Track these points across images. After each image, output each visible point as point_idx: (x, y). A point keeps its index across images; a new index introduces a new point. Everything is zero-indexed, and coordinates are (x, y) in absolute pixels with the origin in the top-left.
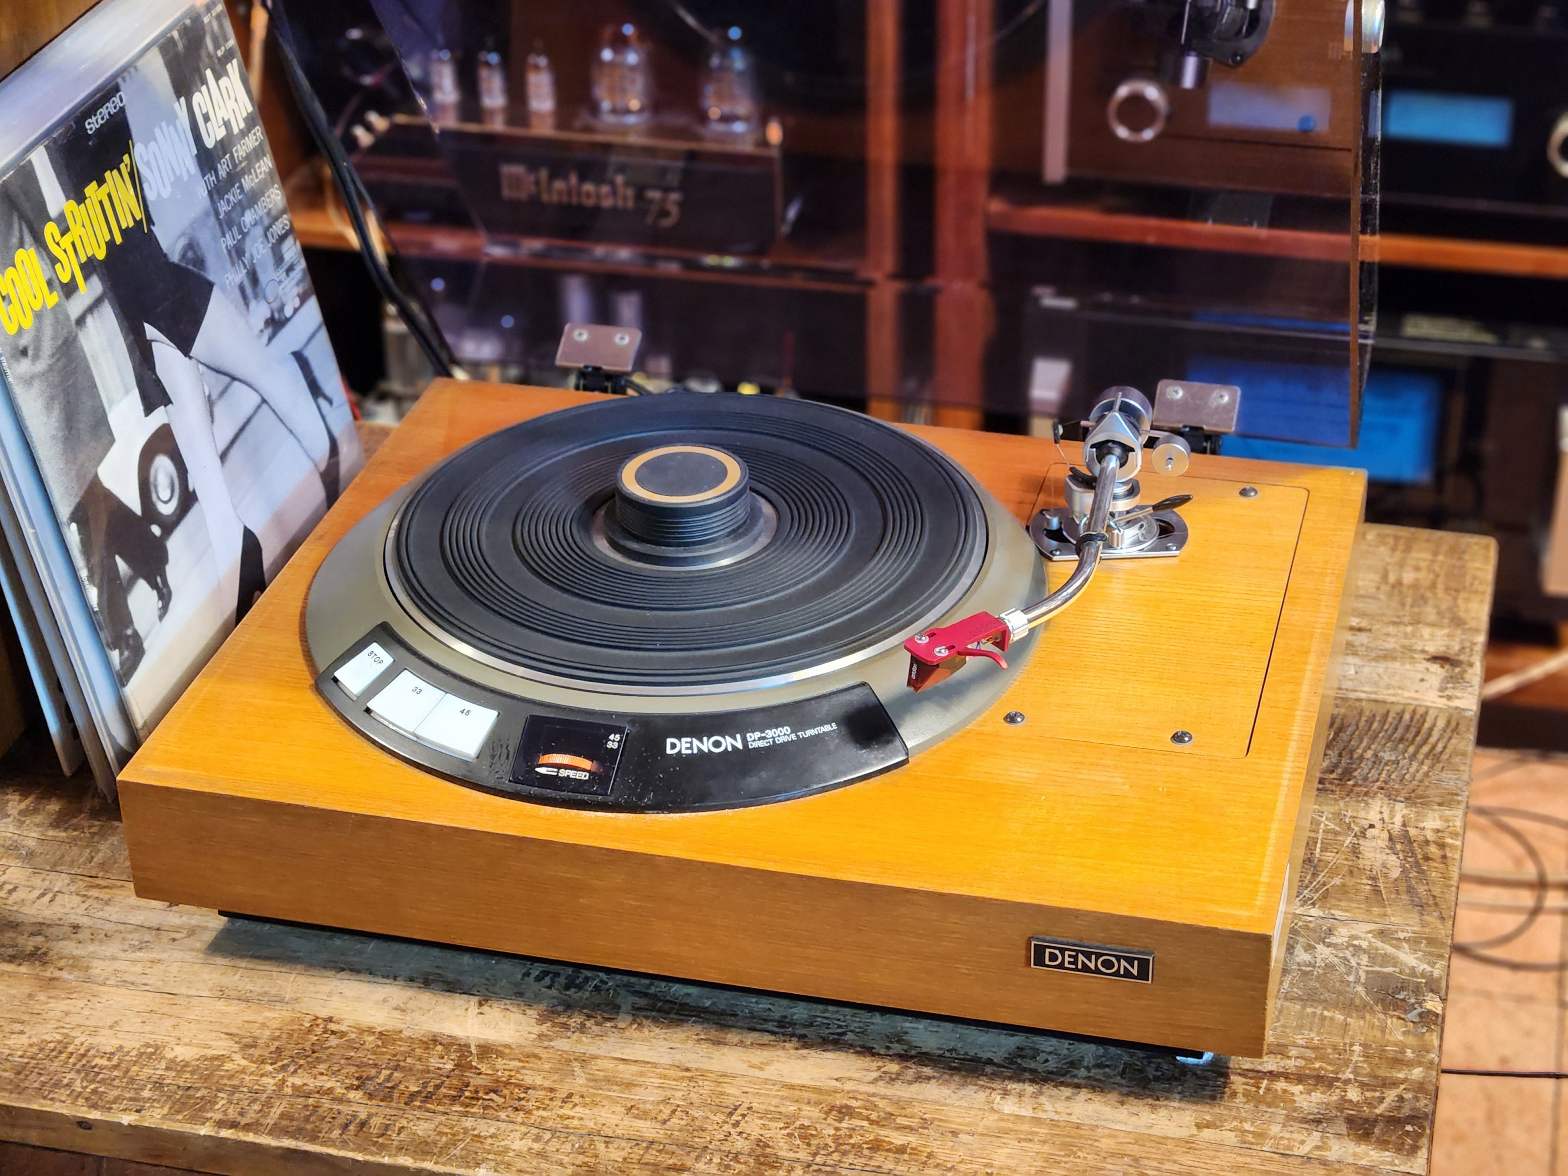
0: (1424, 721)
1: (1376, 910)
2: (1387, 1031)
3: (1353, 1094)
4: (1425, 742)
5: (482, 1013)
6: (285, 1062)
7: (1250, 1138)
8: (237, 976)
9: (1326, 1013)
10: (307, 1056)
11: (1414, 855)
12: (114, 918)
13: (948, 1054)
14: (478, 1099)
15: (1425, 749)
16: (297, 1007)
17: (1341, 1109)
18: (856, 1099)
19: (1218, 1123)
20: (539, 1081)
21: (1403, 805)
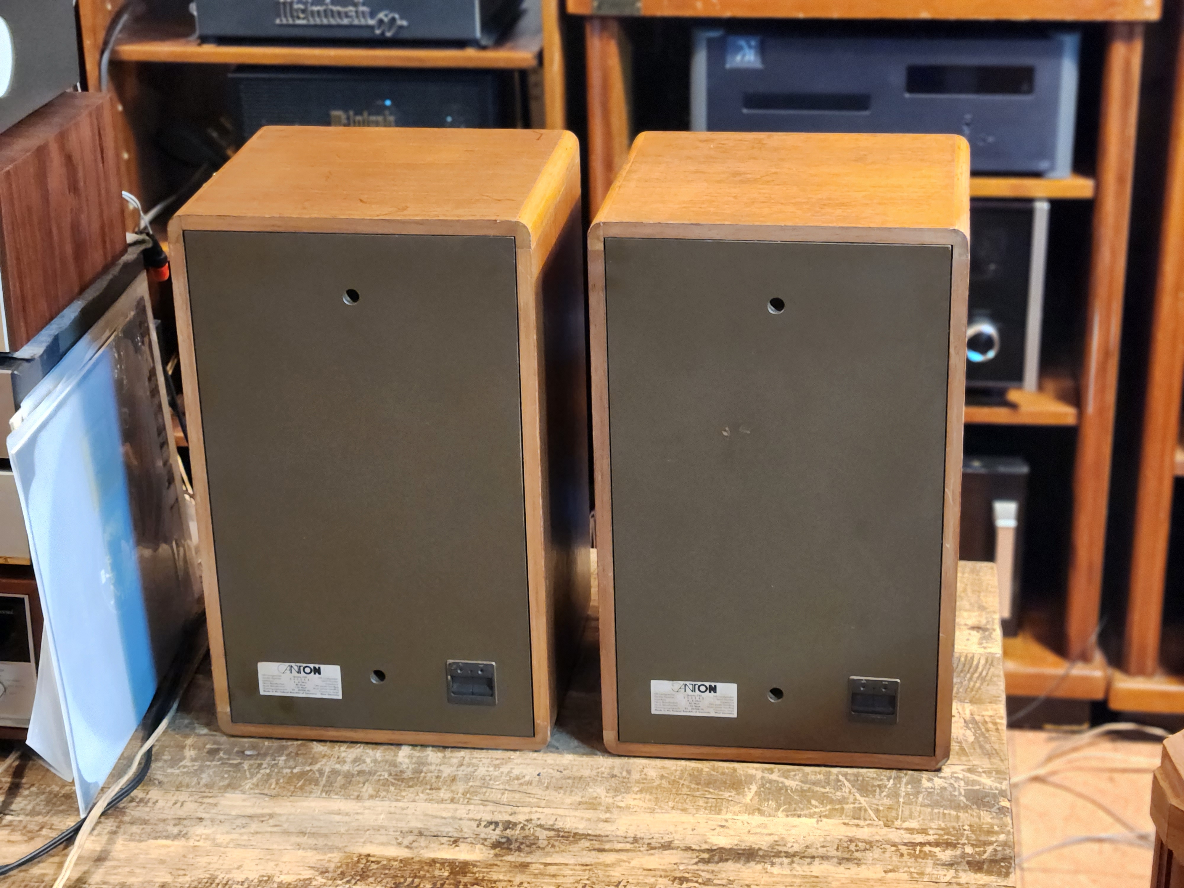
0: (973, 660)
1: (964, 758)
2: (982, 818)
3: (969, 850)
4: (975, 671)
5: (457, 846)
6: (348, 878)
7: (915, 875)
9: (946, 811)
10: (360, 875)
11: (980, 729)
12: (222, 812)
15: (976, 675)
17: (964, 858)
18: (688, 873)
19: (896, 869)
21: (969, 704)
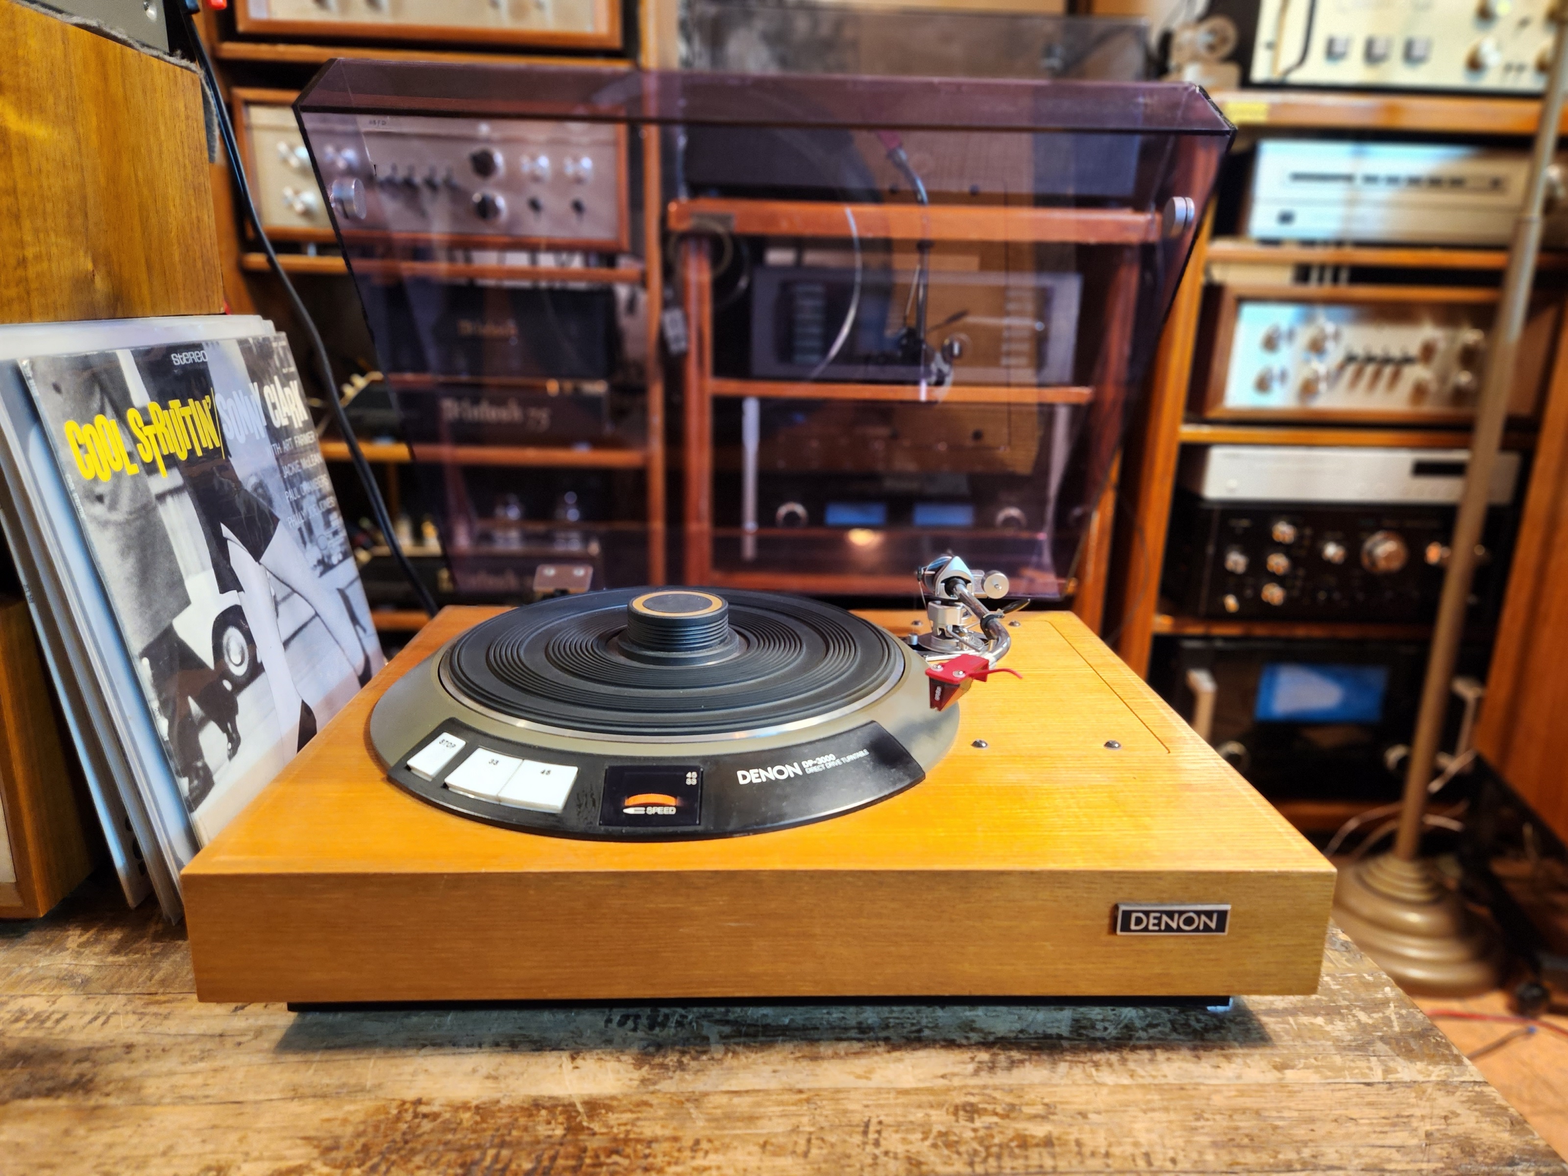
3: (1364, 1018)
5: (577, 1068)
6: (375, 1160)
8: (311, 1072)
10: (399, 1149)
12: (173, 1031)
13: (1021, 1036)
14: (601, 1165)
16: (381, 1094)
17: (1370, 1034)
20: (659, 1131)
